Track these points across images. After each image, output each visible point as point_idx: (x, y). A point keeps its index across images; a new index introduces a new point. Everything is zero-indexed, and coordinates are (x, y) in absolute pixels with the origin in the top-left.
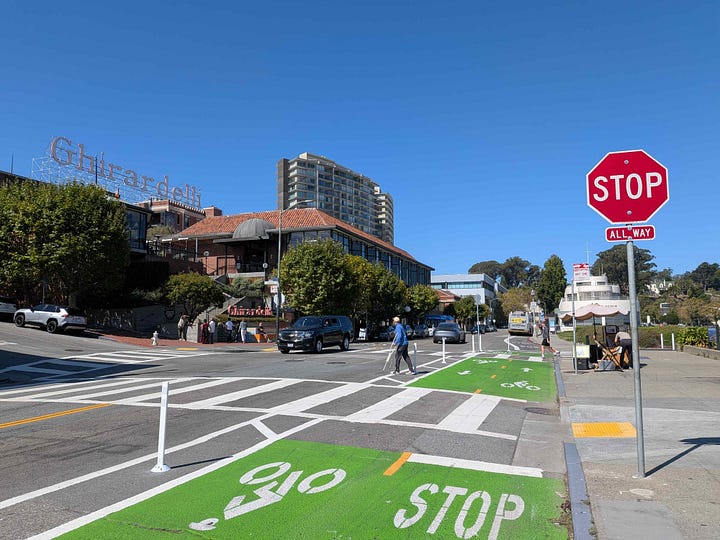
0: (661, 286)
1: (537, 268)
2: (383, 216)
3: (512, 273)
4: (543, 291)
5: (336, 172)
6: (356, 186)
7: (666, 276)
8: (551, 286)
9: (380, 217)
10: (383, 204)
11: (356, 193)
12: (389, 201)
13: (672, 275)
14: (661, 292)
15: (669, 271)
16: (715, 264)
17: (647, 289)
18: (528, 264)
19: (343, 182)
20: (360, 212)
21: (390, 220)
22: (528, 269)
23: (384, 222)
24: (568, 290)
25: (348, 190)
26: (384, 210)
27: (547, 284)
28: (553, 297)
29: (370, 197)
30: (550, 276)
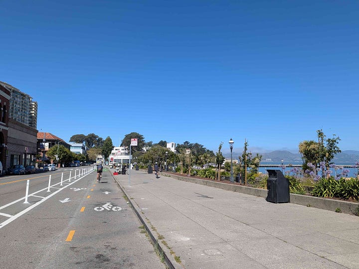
0: (147, 148)
1: (101, 139)
2: (33, 112)
3: (90, 140)
4: (104, 150)
5: (13, 91)
6: (23, 99)
7: (150, 144)
8: (107, 148)
9: (31, 112)
10: (34, 106)
11: (22, 102)
12: (36, 105)
13: (152, 144)
14: (147, 151)
15: (151, 142)
16: (165, 141)
17: (142, 149)
18: (98, 137)
19: (16, 96)
20: (23, 110)
21: (36, 114)
22: (97, 139)
23: (33, 115)
24: (113, 152)
25: (19, 100)
26: (33, 109)
27: (105, 148)
28: (107, 152)
29: (29, 104)
30: (107, 145)
